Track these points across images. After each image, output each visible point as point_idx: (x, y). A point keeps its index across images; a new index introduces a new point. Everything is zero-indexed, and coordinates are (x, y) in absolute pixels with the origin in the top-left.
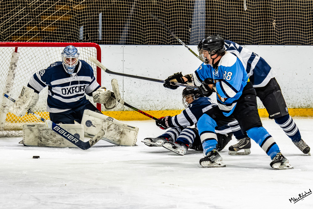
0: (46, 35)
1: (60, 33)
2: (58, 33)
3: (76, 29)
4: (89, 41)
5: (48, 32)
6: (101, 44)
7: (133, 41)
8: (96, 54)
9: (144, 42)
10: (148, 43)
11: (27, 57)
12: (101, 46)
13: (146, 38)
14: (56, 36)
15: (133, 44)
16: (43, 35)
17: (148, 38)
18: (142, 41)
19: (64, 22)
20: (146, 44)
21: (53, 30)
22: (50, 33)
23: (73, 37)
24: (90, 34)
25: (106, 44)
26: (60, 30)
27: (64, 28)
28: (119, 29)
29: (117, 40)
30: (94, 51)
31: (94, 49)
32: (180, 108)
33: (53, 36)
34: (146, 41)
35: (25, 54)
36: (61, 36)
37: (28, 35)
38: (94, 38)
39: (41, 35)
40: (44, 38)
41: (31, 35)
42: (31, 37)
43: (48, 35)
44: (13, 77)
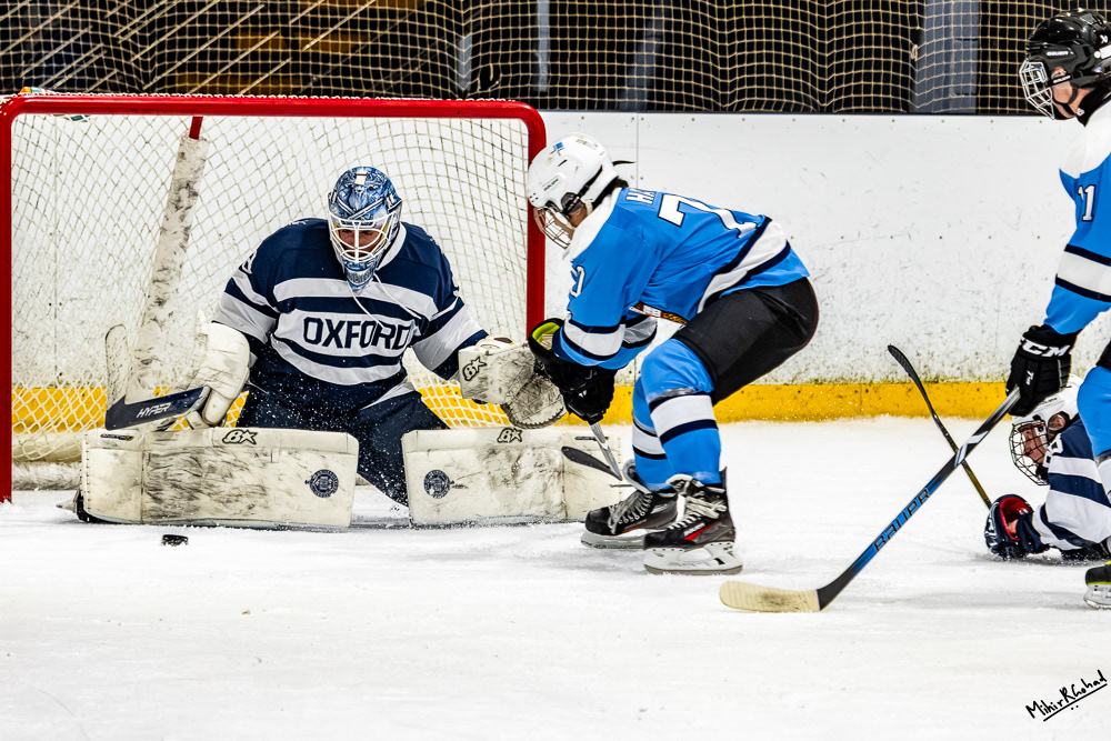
0: (316, 70)
1: (375, 62)
4: (494, 94)
5: (325, 58)
6: (545, 106)
7: (679, 98)
8: (526, 151)
9: (724, 102)
10: (740, 105)
11: (244, 156)
12: (545, 115)
13: (733, 85)
14: (356, 72)
15: (679, 109)
16: (305, 68)
17: (741, 83)
18: (716, 96)
20: (731, 110)
21: (345, 48)
22: (335, 59)
23: (426, 78)
24: (496, 68)
25: (563, 106)
28: (620, 46)
29: (612, 94)
30: (516, 138)
31: (517, 129)
32: (869, 377)
34: (732, 97)
35: (238, 145)
36: (376, 75)
37: (244, 68)
38: (515, 81)
39: (295, 68)
40: (307, 80)
41: (255, 68)
42: (255, 78)
43: (325, 69)
44: (181, 240)
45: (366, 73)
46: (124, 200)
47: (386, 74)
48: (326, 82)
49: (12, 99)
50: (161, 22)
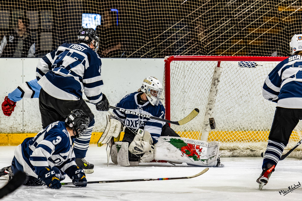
0: (252, 49)
1: (267, 47)
5: (254, 46)
14: (262, 50)
16: (249, 48)
21: (259, 43)
22: (257, 46)
23: (280, 51)
26: (267, 44)
33: (259, 49)
37: (233, 48)
39: (246, 48)
40: (250, 52)
41: (236, 48)
42: (236, 51)
44: (215, 93)
45: (265, 50)
46: (201, 82)
48: (255, 52)
49: (170, 57)
50: (211, 37)
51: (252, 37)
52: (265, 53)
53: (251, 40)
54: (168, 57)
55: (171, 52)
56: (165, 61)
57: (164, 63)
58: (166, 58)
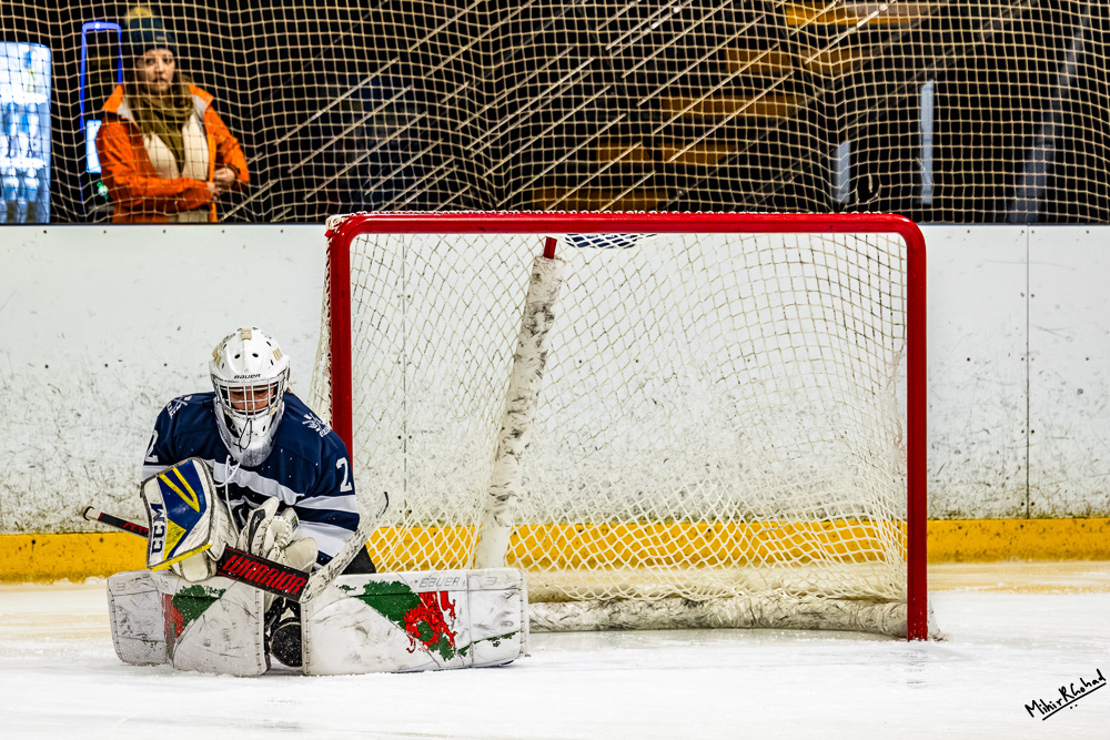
0: (682, 182)
1: (744, 173)
2: (733, 172)
3: (815, 156)
4: (874, 207)
5: (691, 170)
6: (927, 218)
7: (1071, 208)
8: (905, 263)
12: (924, 229)
14: (724, 185)
15: (1073, 221)
16: (670, 181)
19: (762, 122)
21: (711, 159)
22: (702, 171)
23: (800, 191)
24: (875, 178)
25: (948, 218)
26: (743, 159)
27: (763, 148)
28: (1008, 154)
29: (1000, 205)
30: (894, 250)
31: (894, 243)
33: (713, 184)
35: (596, 265)
36: (746, 186)
37: (605, 181)
38: (896, 192)
39: (660, 180)
40: (672, 193)
41: (616, 181)
42: (617, 192)
43: (691, 182)
44: (538, 367)
45: (735, 186)
46: (475, 323)
47: (756, 186)
48: (693, 195)
49: (350, 218)
50: (515, 133)
51: (679, 134)
52: (738, 198)
53: (679, 144)
54: (339, 218)
55: (348, 197)
56: (330, 234)
57: (325, 243)
58: (333, 225)
